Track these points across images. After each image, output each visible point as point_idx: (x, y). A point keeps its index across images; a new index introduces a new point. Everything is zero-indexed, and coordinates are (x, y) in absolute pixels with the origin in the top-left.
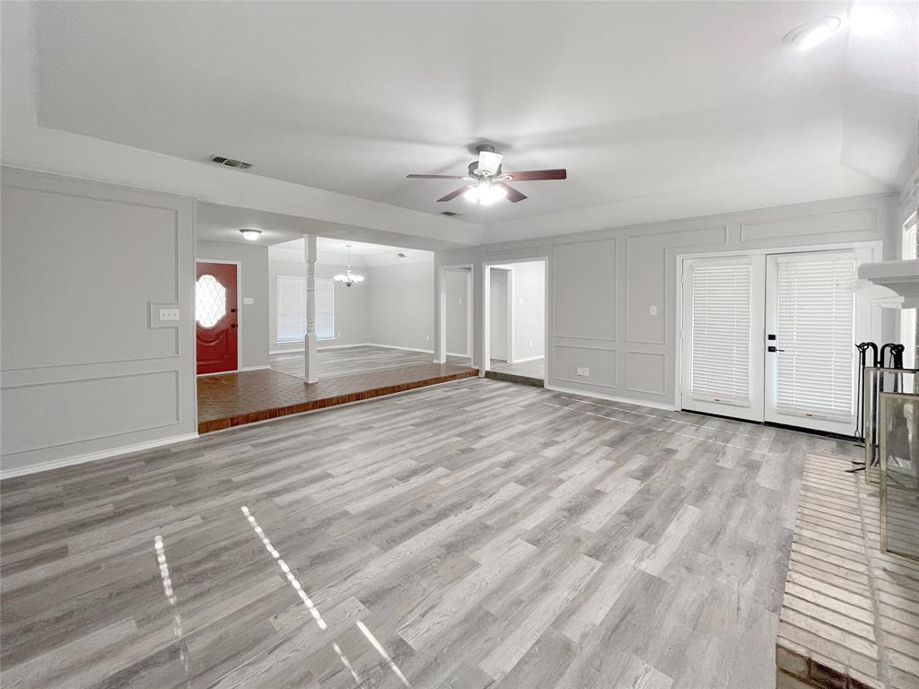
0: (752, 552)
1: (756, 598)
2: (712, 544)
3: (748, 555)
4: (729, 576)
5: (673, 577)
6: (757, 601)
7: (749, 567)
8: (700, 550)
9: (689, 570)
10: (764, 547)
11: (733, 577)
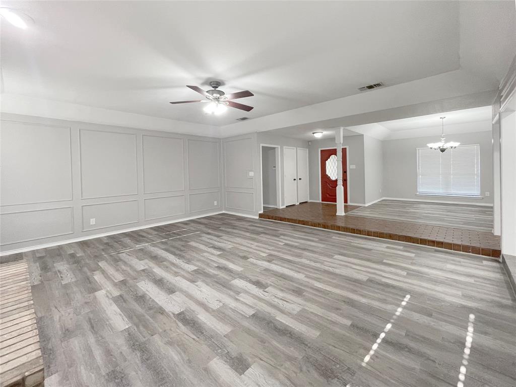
0: (67, 333)
1: (51, 316)
2: (90, 319)
3: (67, 330)
4: (69, 314)
5: (90, 297)
6: (50, 315)
7: (63, 325)
8: (92, 312)
9: (86, 303)
10: (62, 342)
11: (67, 315)
